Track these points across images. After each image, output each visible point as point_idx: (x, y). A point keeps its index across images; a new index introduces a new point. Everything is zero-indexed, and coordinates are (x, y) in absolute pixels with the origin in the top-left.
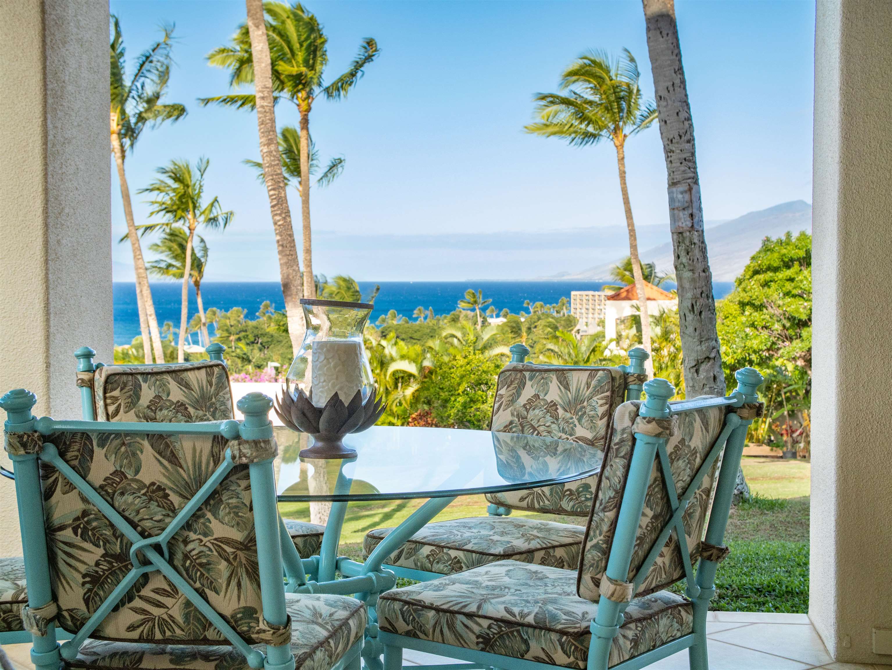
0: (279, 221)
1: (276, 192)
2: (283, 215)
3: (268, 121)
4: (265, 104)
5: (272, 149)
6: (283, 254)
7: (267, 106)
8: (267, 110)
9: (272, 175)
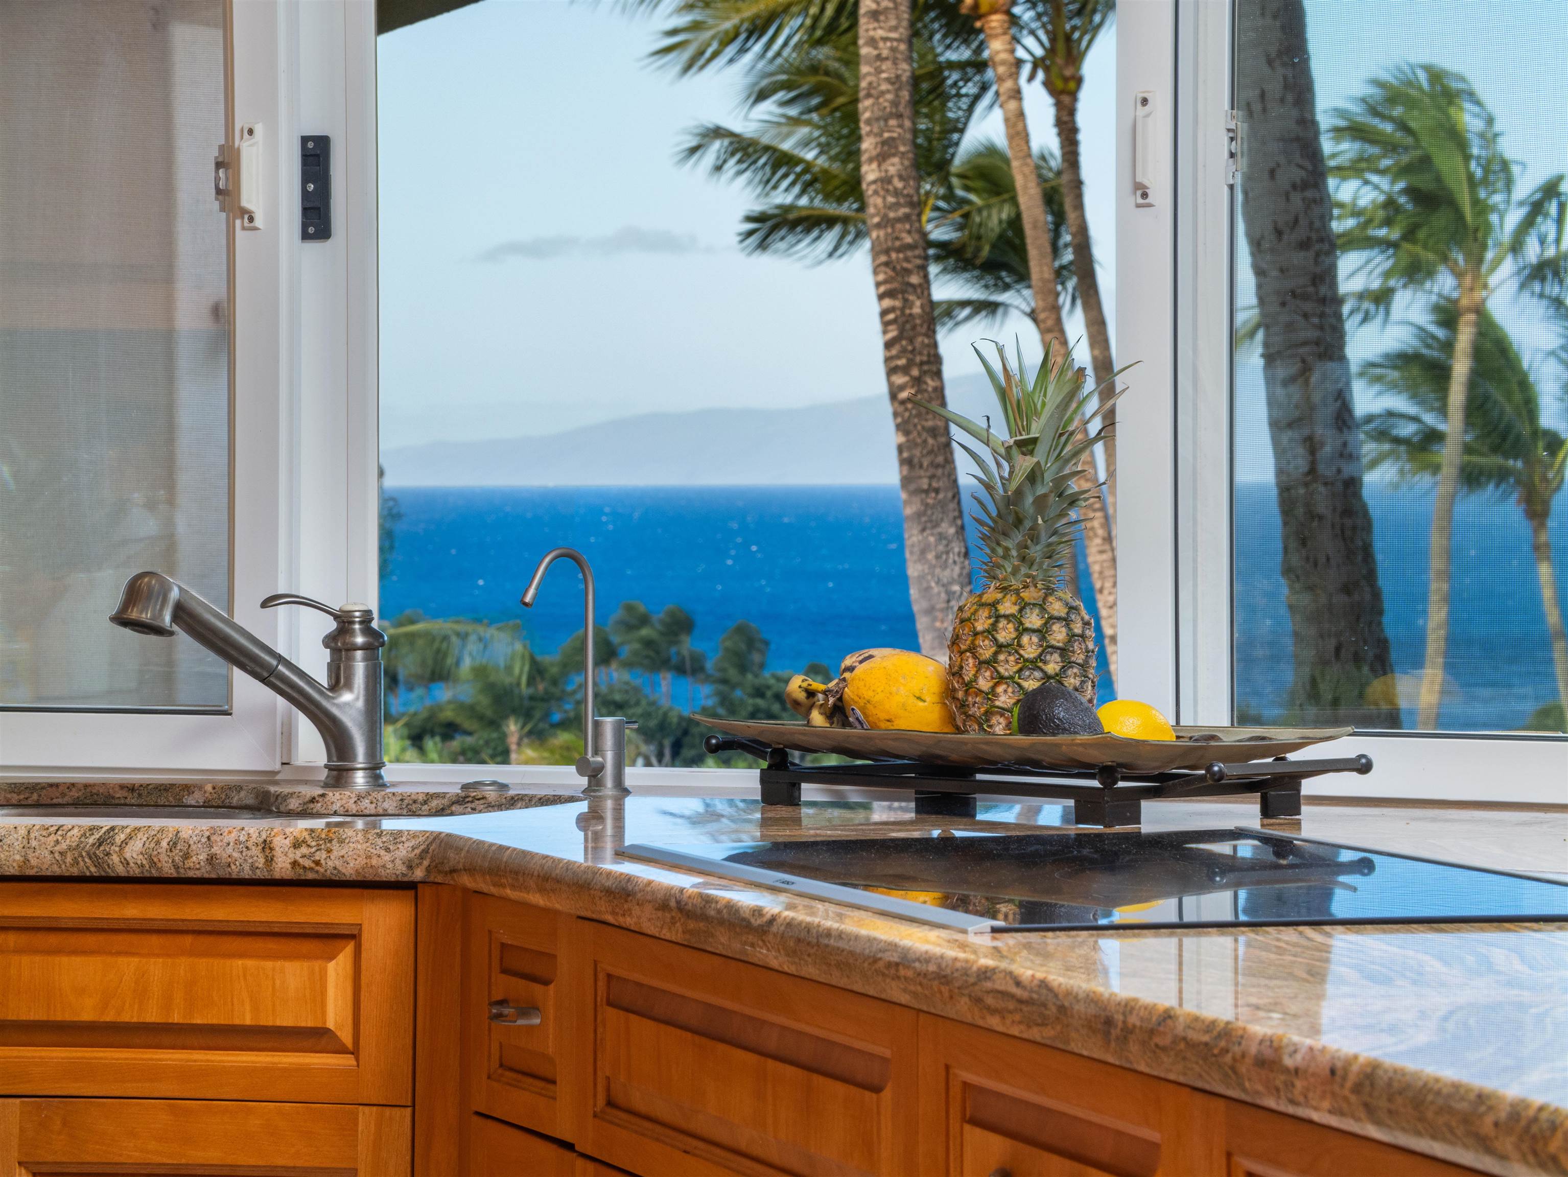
0: (902, 388)
1: (898, 303)
2: (915, 372)
3: (884, 87)
4: (880, 33)
5: (892, 170)
6: (912, 487)
7: (885, 39)
8: (885, 53)
9: (887, 252)
